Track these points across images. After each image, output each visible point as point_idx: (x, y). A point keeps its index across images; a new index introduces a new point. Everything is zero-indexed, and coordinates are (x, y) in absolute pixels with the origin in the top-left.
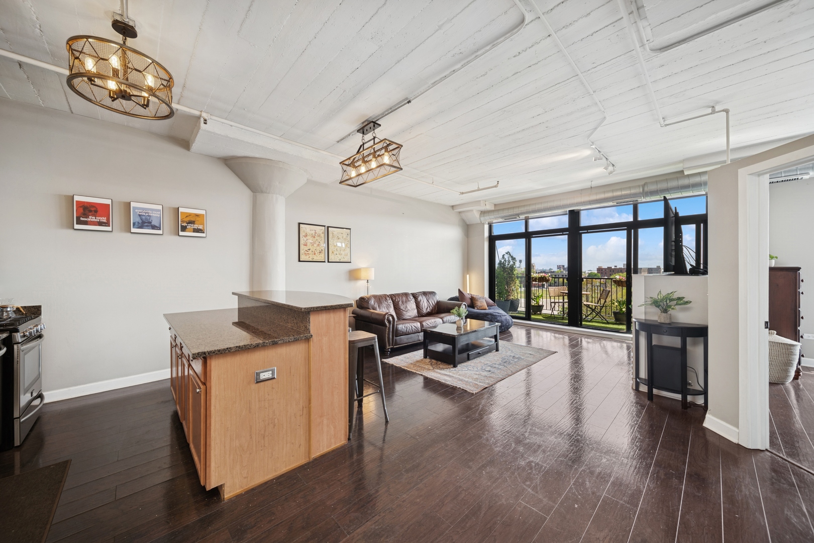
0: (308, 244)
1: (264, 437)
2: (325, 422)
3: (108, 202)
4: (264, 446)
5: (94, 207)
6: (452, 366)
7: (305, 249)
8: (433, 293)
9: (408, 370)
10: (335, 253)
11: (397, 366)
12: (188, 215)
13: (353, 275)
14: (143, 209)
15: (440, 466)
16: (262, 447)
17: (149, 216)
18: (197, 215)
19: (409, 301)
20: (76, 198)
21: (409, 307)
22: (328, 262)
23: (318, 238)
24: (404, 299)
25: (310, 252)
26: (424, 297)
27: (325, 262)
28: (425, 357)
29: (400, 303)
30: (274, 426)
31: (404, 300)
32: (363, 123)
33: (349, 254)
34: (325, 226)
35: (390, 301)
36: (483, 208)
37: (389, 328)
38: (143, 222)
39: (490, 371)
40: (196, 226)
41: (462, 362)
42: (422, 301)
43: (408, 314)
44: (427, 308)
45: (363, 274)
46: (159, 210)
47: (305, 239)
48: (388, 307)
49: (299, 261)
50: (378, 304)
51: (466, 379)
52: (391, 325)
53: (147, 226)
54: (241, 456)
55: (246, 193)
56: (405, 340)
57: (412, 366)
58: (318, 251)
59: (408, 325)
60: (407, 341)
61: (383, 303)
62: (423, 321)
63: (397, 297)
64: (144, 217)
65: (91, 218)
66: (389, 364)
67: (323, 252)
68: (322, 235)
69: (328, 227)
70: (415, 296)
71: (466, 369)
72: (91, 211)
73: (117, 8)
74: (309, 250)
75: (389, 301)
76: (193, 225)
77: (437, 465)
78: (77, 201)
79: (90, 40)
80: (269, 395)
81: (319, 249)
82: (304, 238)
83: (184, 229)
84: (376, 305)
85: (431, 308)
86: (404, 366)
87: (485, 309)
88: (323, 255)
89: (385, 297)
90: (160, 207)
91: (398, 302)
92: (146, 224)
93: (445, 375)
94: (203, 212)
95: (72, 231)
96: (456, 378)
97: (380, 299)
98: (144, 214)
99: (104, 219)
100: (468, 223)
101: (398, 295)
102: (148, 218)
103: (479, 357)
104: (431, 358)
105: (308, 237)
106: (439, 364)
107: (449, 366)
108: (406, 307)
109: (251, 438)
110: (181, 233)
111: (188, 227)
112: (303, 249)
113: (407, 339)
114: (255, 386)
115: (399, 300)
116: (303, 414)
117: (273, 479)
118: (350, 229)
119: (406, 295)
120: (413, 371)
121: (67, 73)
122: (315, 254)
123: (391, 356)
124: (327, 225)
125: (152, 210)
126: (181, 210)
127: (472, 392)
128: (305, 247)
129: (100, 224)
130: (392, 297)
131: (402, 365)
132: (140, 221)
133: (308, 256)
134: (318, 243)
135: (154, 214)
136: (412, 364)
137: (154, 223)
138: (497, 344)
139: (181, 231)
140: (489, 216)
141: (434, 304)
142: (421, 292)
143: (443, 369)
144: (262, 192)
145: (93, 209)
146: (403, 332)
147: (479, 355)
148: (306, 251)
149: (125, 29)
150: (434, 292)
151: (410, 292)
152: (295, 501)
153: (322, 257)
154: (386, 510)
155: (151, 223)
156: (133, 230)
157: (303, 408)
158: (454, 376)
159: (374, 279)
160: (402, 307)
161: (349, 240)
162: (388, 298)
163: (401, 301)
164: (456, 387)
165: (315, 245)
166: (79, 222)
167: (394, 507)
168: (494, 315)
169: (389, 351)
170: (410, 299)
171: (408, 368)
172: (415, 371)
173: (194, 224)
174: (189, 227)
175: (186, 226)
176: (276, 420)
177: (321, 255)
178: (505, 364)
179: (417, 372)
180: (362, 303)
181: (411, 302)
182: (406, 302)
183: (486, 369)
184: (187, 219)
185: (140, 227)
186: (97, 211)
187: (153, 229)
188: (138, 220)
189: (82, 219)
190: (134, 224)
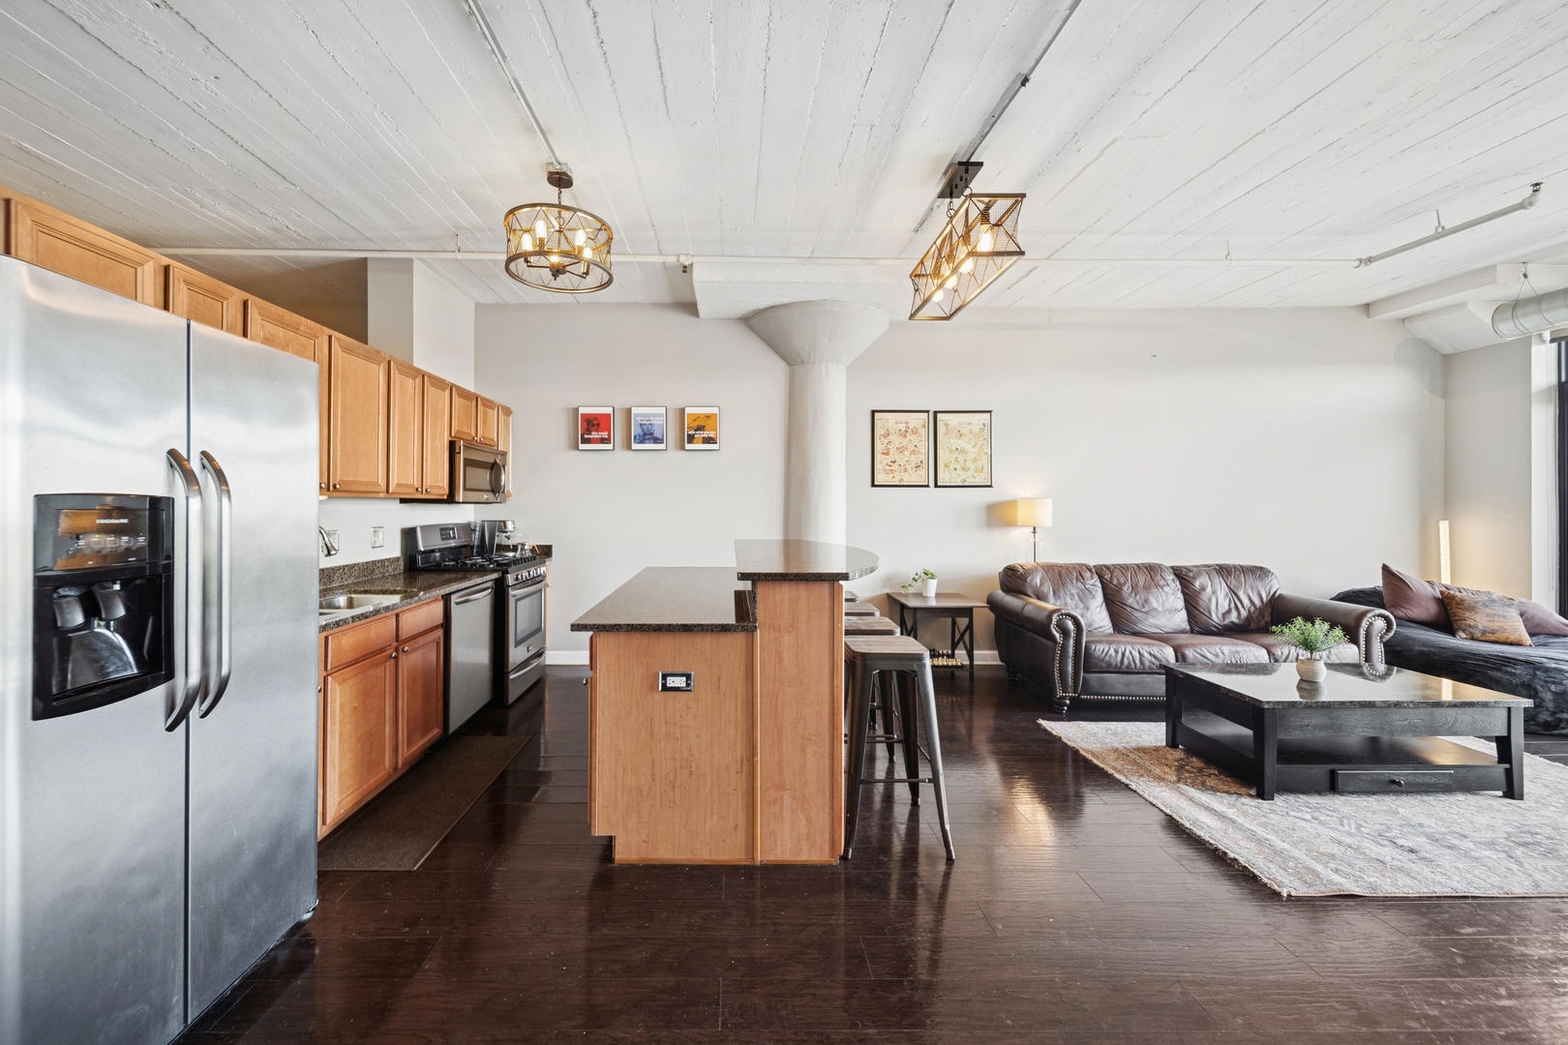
0: (891, 451)
1: (674, 787)
2: (787, 801)
3: (609, 411)
4: (674, 802)
5: (596, 419)
6: (1253, 792)
7: (885, 462)
8: (1260, 572)
9: (1096, 762)
10: (952, 467)
11: (1069, 743)
12: (695, 417)
13: (998, 516)
14: (644, 415)
15: (1009, 1022)
16: (670, 801)
17: (651, 424)
18: (708, 416)
19: (1157, 586)
20: (582, 410)
21: (1154, 603)
22: (936, 486)
23: (913, 437)
24: (1142, 579)
25: (895, 467)
26: (1218, 581)
27: (928, 486)
28: (1172, 743)
29: (1127, 589)
30: (691, 774)
31: (1141, 584)
32: (945, 173)
33: (987, 469)
34: (928, 412)
35: (1094, 584)
36: (1511, 288)
37: (1064, 647)
38: (645, 434)
39: (1412, 851)
40: (706, 434)
41: (1304, 793)
42: (1209, 590)
43: (1152, 621)
44: (1229, 611)
45: (1022, 514)
46: (660, 415)
47: (886, 442)
48: (1084, 596)
49: (873, 485)
50: (1054, 585)
51: (1281, 845)
52: (1071, 642)
53: (649, 439)
54: (638, 803)
55: (780, 367)
56: (1118, 686)
57: (1113, 756)
58: (914, 465)
59: (1129, 648)
60: (1125, 690)
61: (1069, 586)
62: (1187, 646)
63: (1117, 573)
64: (645, 427)
65: (595, 435)
66: (1051, 734)
67: (925, 465)
68: (923, 431)
69: (936, 413)
70: (1182, 576)
71: (1308, 817)
72: (593, 425)
73: (547, 156)
74: (894, 462)
75: (1092, 582)
76: (702, 432)
77: (1003, 1016)
78: (582, 415)
79: (543, 208)
80: (681, 717)
81: (915, 459)
82: (883, 439)
83: (691, 439)
84: (1048, 589)
85: (1244, 614)
86: (1088, 751)
87: (1519, 644)
88: (923, 472)
89: (1079, 571)
90: (662, 410)
91: (1120, 586)
92: (648, 437)
93: (1208, 809)
94: (715, 411)
95: (577, 452)
96: (1240, 828)
97: (1061, 575)
98: (647, 422)
99: (605, 435)
100: (1448, 349)
101: (1124, 568)
102: (650, 427)
103: (1386, 792)
104: (1190, 751)
105: (891, 438)
106: (1209, 776)
107: (1243, 790)
108: (1146, 601)
109: (654, 780)
110: (688, 446)
111: (696, 436)
112: (881, 462)
113: (1127, 685)
114: (660, 696)
115: (1122, 580)
116: (741, 771)
117: (687, 866)
118: (990, 412)
119: (1151, 570)
120: (1106, 768)
121: (504, 257)
122: (906, 470)
123: (1070, 718)
124: (932, 409)
125: (654, 415)
126: (688, 411)
127: (1276, 888)
128: (886, 457)
129: (603, 441)
130: (1100, 572)
131: (1086, 746)
132: (642, 433)
133: (891, 475)
134: (913, 448)
135: (656, 422)
136: (1117, 750)
137: (657, 434)
138: (1509, 773)
139: (688, 443)
140: (1540, 311)
141: (1258, 603)
142: (1208, 566)
143: (1214, 790)
144: (803, 363)
145: (595, 422)
146: (1109, 664)
147: (1392, 787)
148: (887, 464)
149: (560, 180)
150: (1261, 568)
151: (1168, 562)
152: (689, 917)
153: (919, 477)
154: (814, 1033)
155: (653, 434)
156: (635, 446)
157: (742, 759)
158: (1240, 820)
159: (1050, 525)
160: (1130, 601)
161: (987, 436)
162: (1088, 574)
163: (1128, 584)
164: (1225, 853)
165: (907, 453)
166: (585, 441)
167: (835, 1037)
168: (1547, 670)
169: (1065, 705)
170: (1162, 582)
171: (1097, 758)
172: (1111, 771)
173: (704, 430)
174: (700, 435)
175: (694, 435)
176: (693, 764)
177: (918, 473)
178: (1519, 852)
179: (1117, 776)
180: (1013, 579)
181: (1166, 589)
182: (1147, 588)
183: (1401, 842)
184: (695, 424)
185: (642, 442)
186: (598, 425)
187: (655, 443)
188: (640, 431)
189: (586, 436)
190: (635, 437)
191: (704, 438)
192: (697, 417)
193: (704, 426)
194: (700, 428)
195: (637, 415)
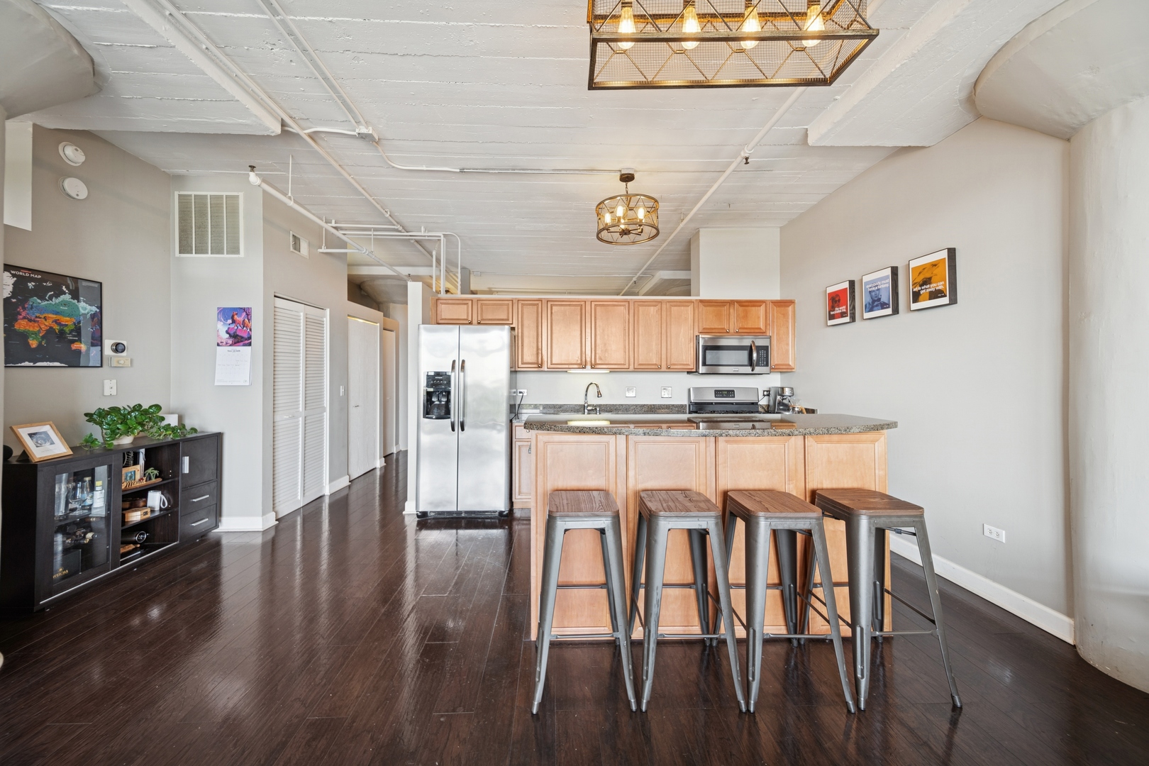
3: (847, 284)
5: (838, 294)
12: (921, 269)
14: (873, 281)
17: (879, 290)
18: (935, 264)
38: (874, 301)
40: (932, 287)
46: (887, 278)
53: (877, 306)
64: (873, 294)
65: (838, 311)
76: (928, 286)
83: (917, 297)
94: (944, 254)
95: (827, 329)
98: (874, 289)
99: (845, 308)
102: (877, 292)
110: (914, 306)
111: (922, 292)
126: (912, 263)
129: (842, 315)
132: (871, 301)
137: (884, 299)
139: (914, 302)
145: (837, 299)
149: (625, 178)
155: (879, 299)
166: (832, 317)
173: (930, 284)
174: (925, 291)
175: (919, 291)
184: (920, 279)
185: (871, 310)
186: (839, 300)
187: (883, 308)
188: (869, 300)
189: (832, 313)
190: (866, 306)
191: (930, 292)
192: (923, 269)
193: (930, 279)
194: (927, 281)
195: (867, 283)
